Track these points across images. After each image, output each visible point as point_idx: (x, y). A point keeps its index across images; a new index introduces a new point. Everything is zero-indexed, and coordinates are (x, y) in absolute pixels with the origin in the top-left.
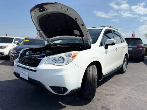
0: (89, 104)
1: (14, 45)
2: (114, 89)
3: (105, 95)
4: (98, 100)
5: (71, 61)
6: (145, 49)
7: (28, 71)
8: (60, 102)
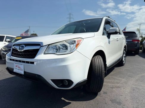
0: (96, 98)
1: (5, 44)
2: (118, 81)
3: (111, 87)
4: (105, 93)
5: (75, 49)
6: (140, 42)
7: (23, 64)
8: (63, 99)
